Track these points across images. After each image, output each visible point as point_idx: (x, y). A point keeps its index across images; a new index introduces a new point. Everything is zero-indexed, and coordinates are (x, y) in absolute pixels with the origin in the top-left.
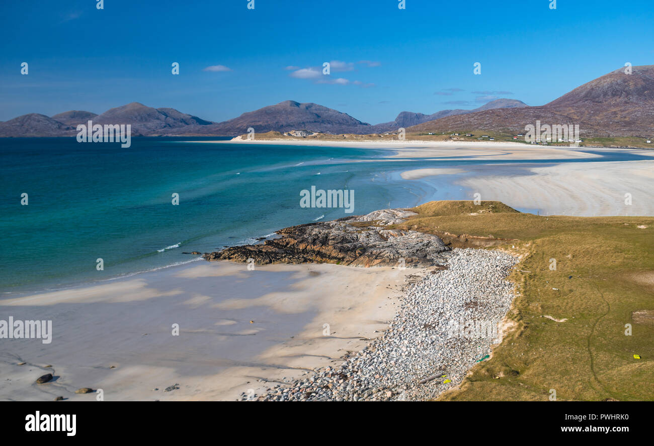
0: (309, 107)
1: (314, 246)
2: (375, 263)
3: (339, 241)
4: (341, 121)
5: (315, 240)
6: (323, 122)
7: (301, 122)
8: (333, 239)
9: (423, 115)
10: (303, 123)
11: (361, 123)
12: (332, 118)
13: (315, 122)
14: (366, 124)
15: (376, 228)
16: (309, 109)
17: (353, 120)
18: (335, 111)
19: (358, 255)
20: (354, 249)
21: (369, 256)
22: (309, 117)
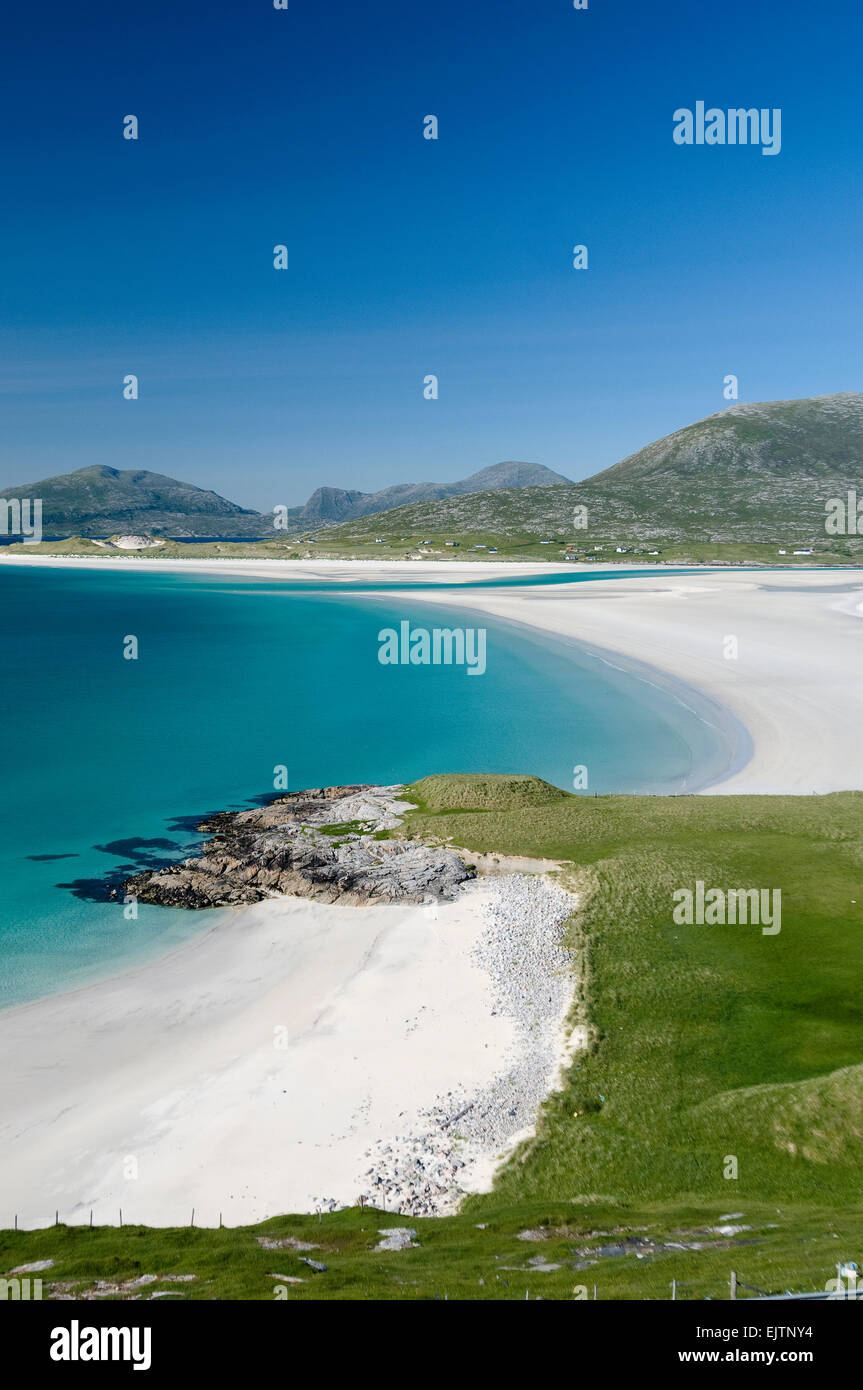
0: (139, 477)
1: (269, 870)
2: (369, 903)
3: (308, 862)
4: (203, 506)
5: (269, 860)
6: (168, 508)
7: (125, 509)
8: (299, 860)
9: (360, 494)
10: (129, 510)
11: (242, 511)
12: (185, 499)
13: (152, 508)
14: (252, 513)
15: (357, 837)
16: (140, 482)
17: (225, 505)
18: (189, 487)
19: (342, 890)
20: (333, 879)
21: (359, 893)
22: (139, 499)
